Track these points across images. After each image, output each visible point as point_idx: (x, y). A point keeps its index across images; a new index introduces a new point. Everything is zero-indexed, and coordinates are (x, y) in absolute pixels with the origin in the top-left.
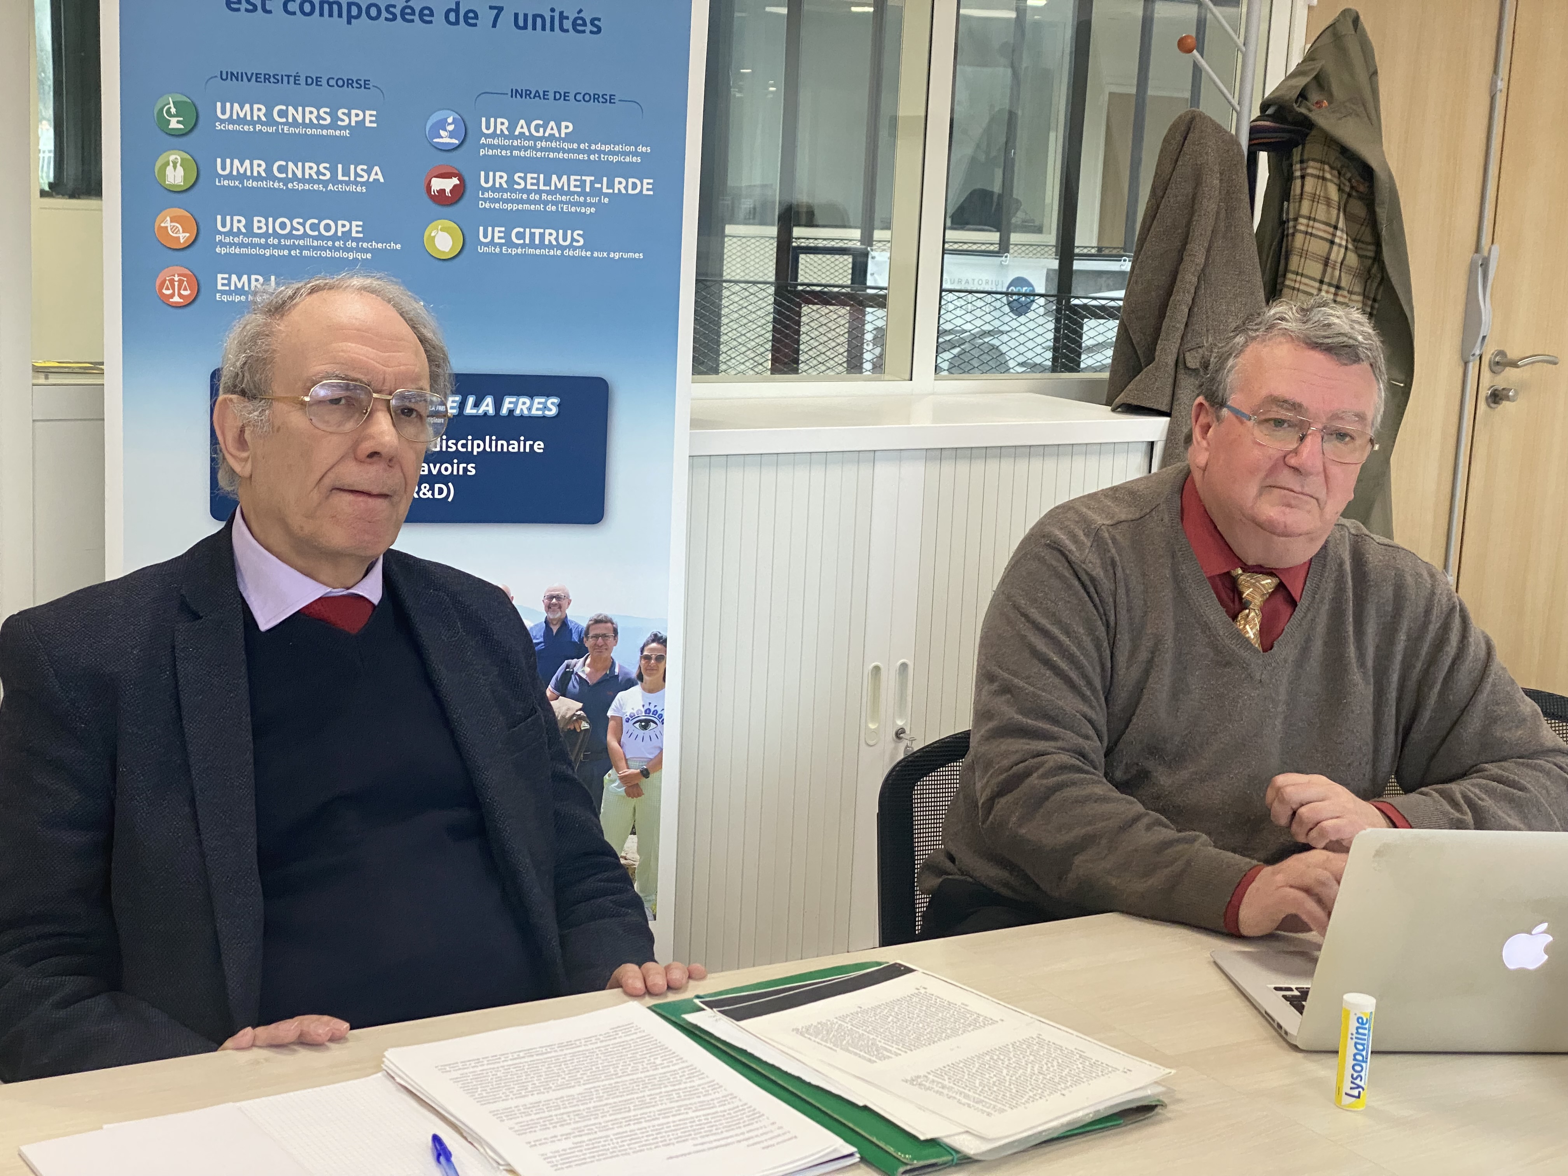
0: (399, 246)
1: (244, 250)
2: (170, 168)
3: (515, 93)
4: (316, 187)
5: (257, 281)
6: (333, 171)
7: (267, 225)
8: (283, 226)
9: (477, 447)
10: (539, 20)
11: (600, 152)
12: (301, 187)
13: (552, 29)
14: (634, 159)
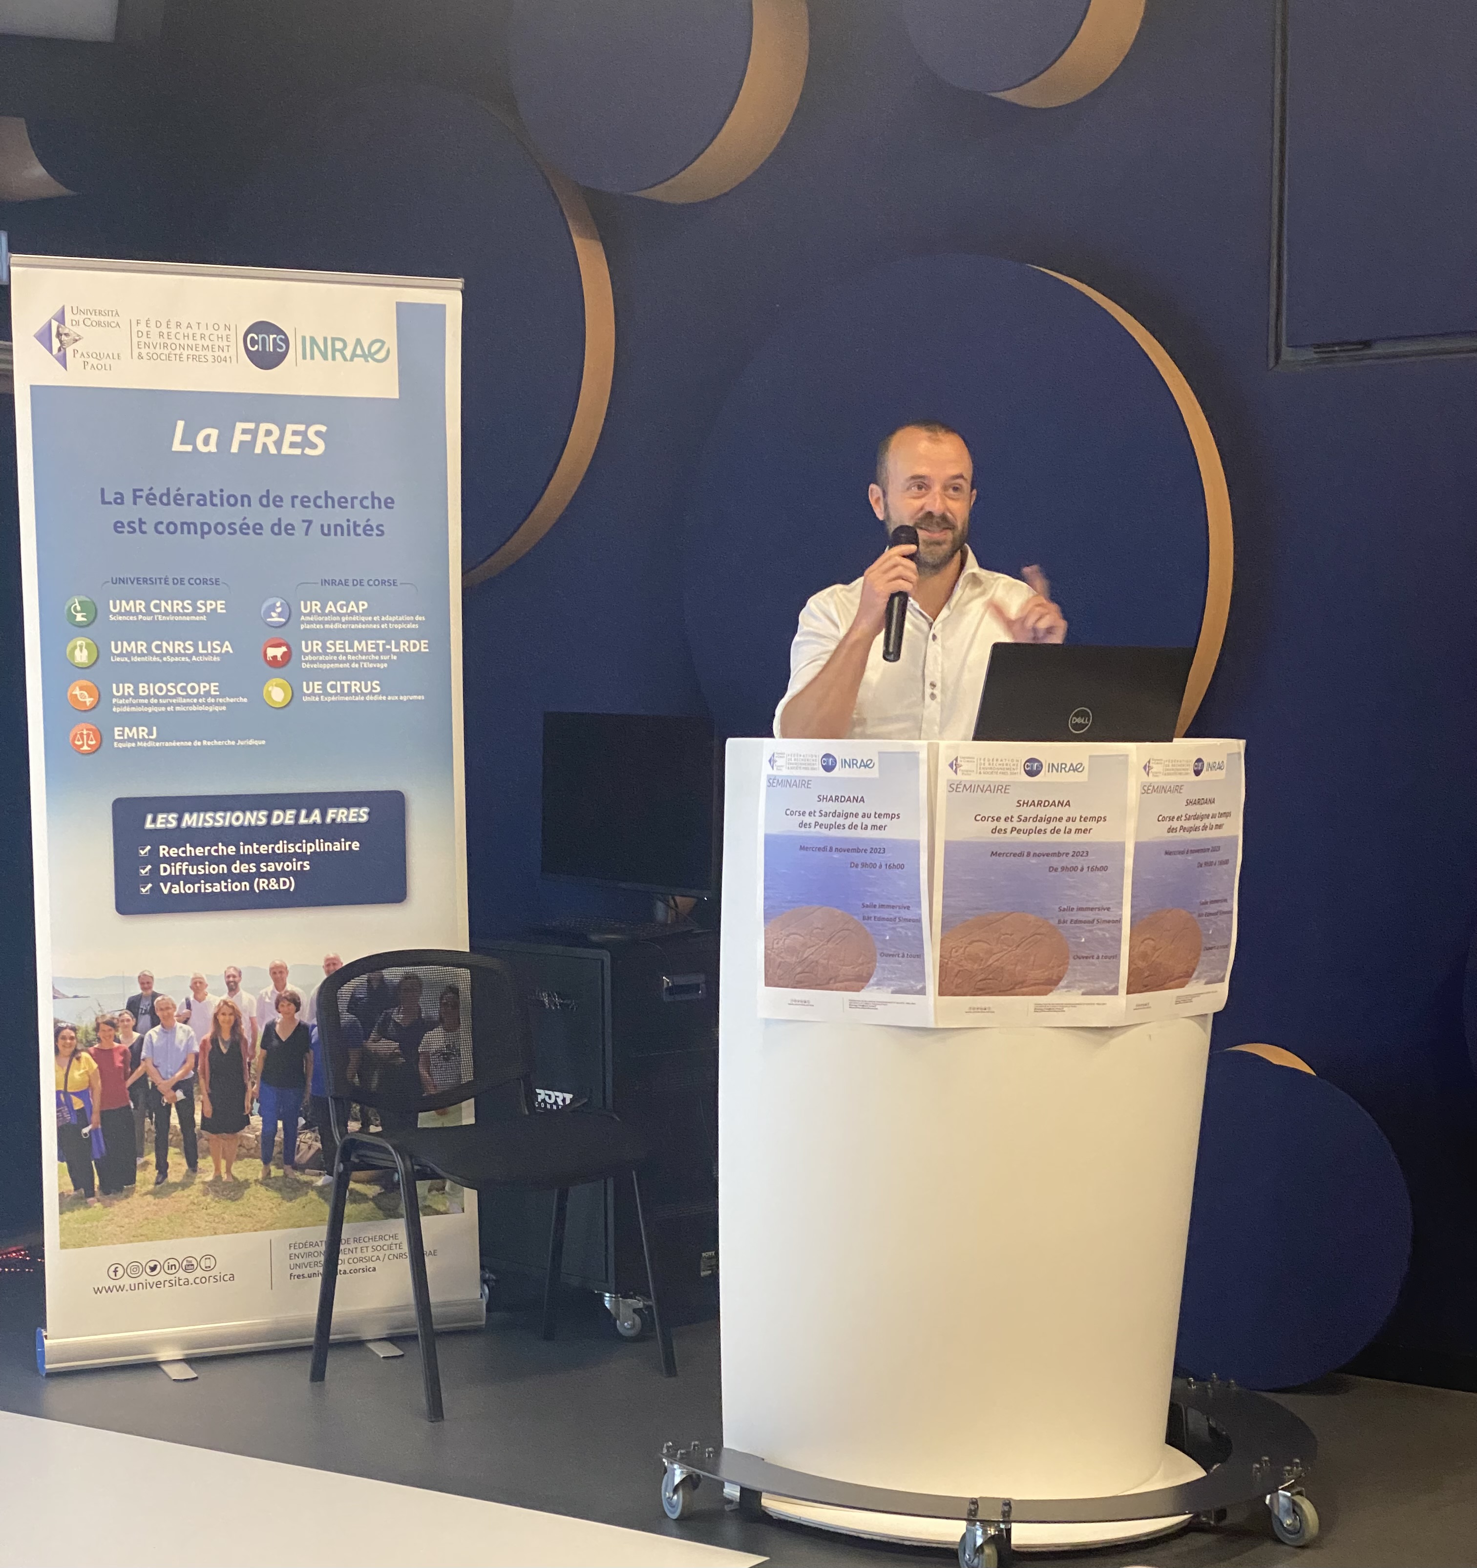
0: (245, 700)
1: (133, 709)
2: (78, 651)
3: (324, 582)
4: (183, 659)
5: (143, 732)
6: (196, 646)
7: (149, 689)
8: (161, 689)
9: (309, 848)
10: (339, 529)
11: (388, 622)
12: (172, 659)
13: (349, 534)
14: (413, 626)
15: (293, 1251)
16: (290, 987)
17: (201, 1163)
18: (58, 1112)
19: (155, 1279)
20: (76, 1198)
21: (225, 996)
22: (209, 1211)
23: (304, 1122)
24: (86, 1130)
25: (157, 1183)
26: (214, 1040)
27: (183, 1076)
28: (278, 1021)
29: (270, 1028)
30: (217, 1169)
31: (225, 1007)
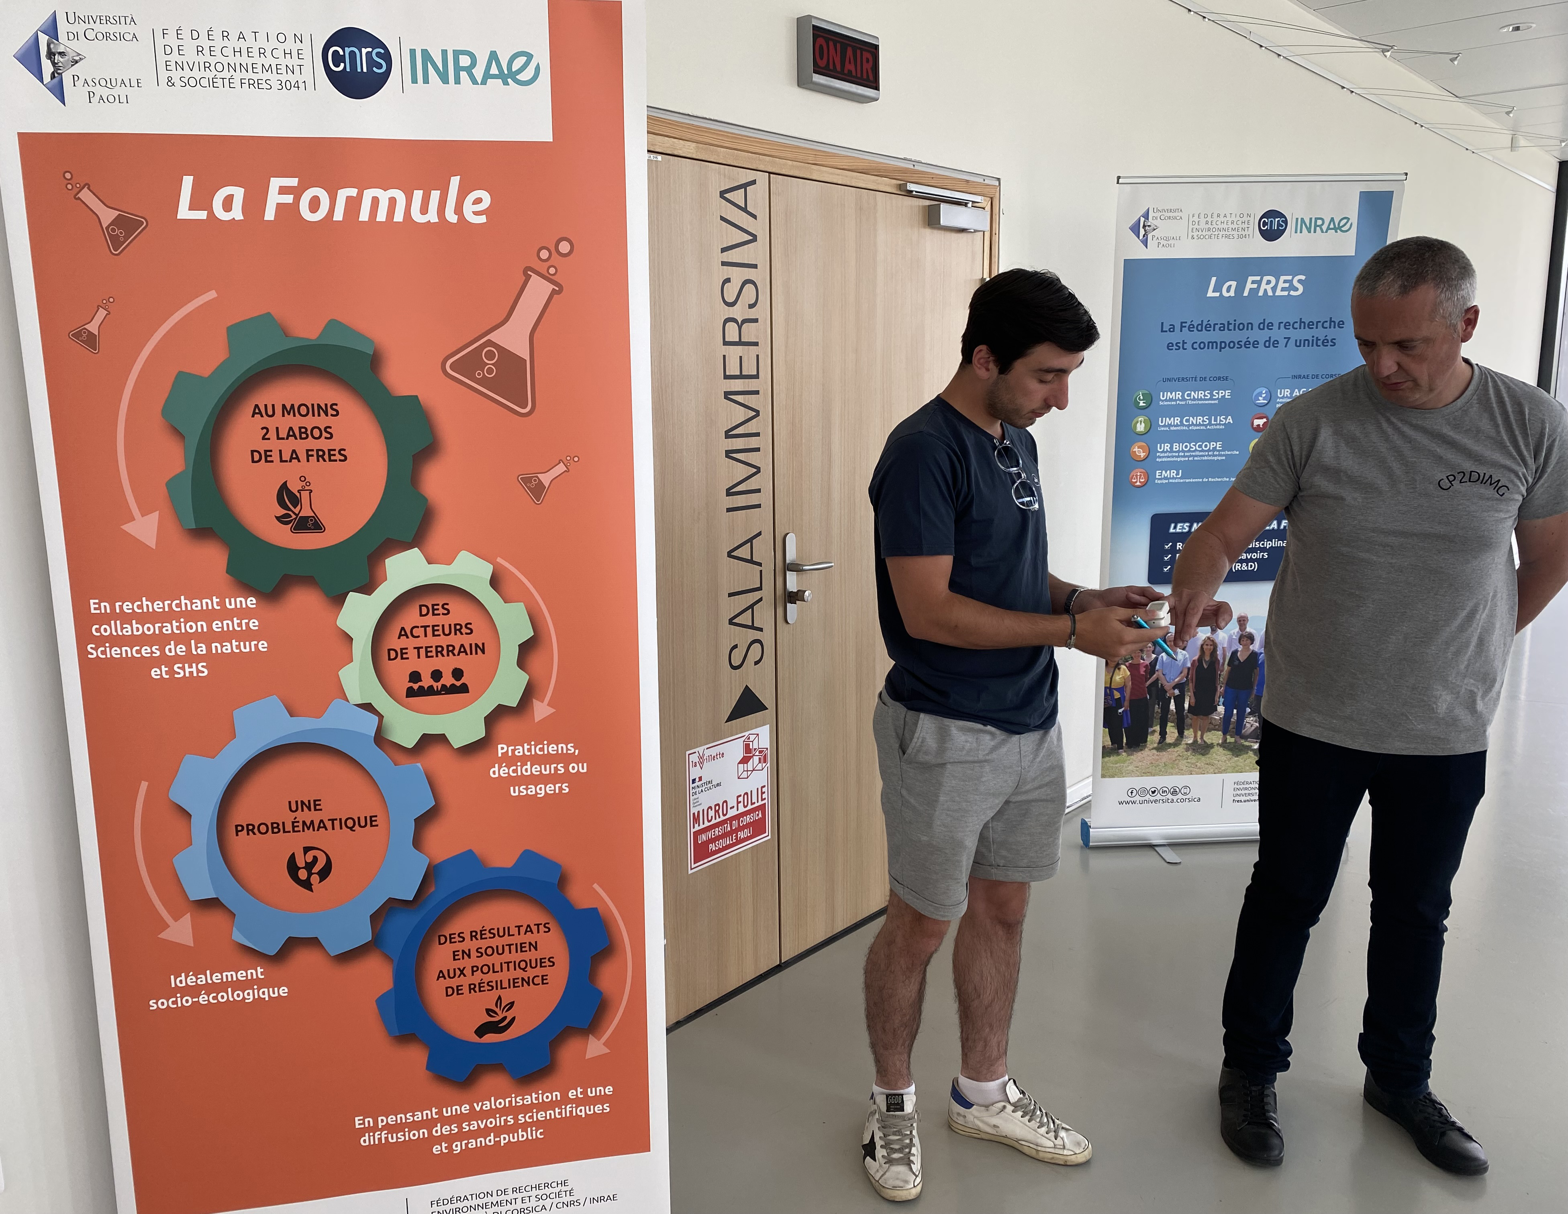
0: (1238, 453)
1: (1169, 459)
2: (1138, 424)
3: (1295, 377)
4: (1202, 428)
5: (1173, 473)
6: (1210, 419)
7: (1179, 447)
8: (1186, 447)
9: (1268, 545)
10: (1307, 342)
12: (1195, 428)
13: (1312, 346)
15: (1236, 786)
16: (1249, 629)
17: (1186, 733)
18: (1105, 699)
19: (1154, 798)
20: (1112, 749)
21: (1209, 634)
22: (1189, 761)
23: (1249, 710)
24: (1120, 711)
25: (1159, 743)
26: (1200, 660)
27: (1179, 681)
28: (1240, 649)
29: (1235, 653)
30: (1195, 737)
31: (1208, 640)
